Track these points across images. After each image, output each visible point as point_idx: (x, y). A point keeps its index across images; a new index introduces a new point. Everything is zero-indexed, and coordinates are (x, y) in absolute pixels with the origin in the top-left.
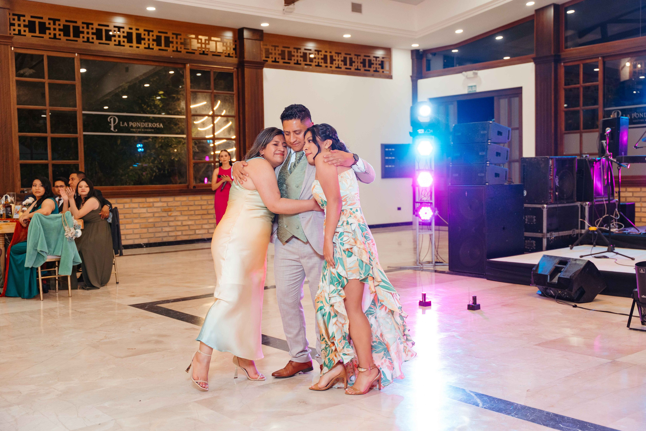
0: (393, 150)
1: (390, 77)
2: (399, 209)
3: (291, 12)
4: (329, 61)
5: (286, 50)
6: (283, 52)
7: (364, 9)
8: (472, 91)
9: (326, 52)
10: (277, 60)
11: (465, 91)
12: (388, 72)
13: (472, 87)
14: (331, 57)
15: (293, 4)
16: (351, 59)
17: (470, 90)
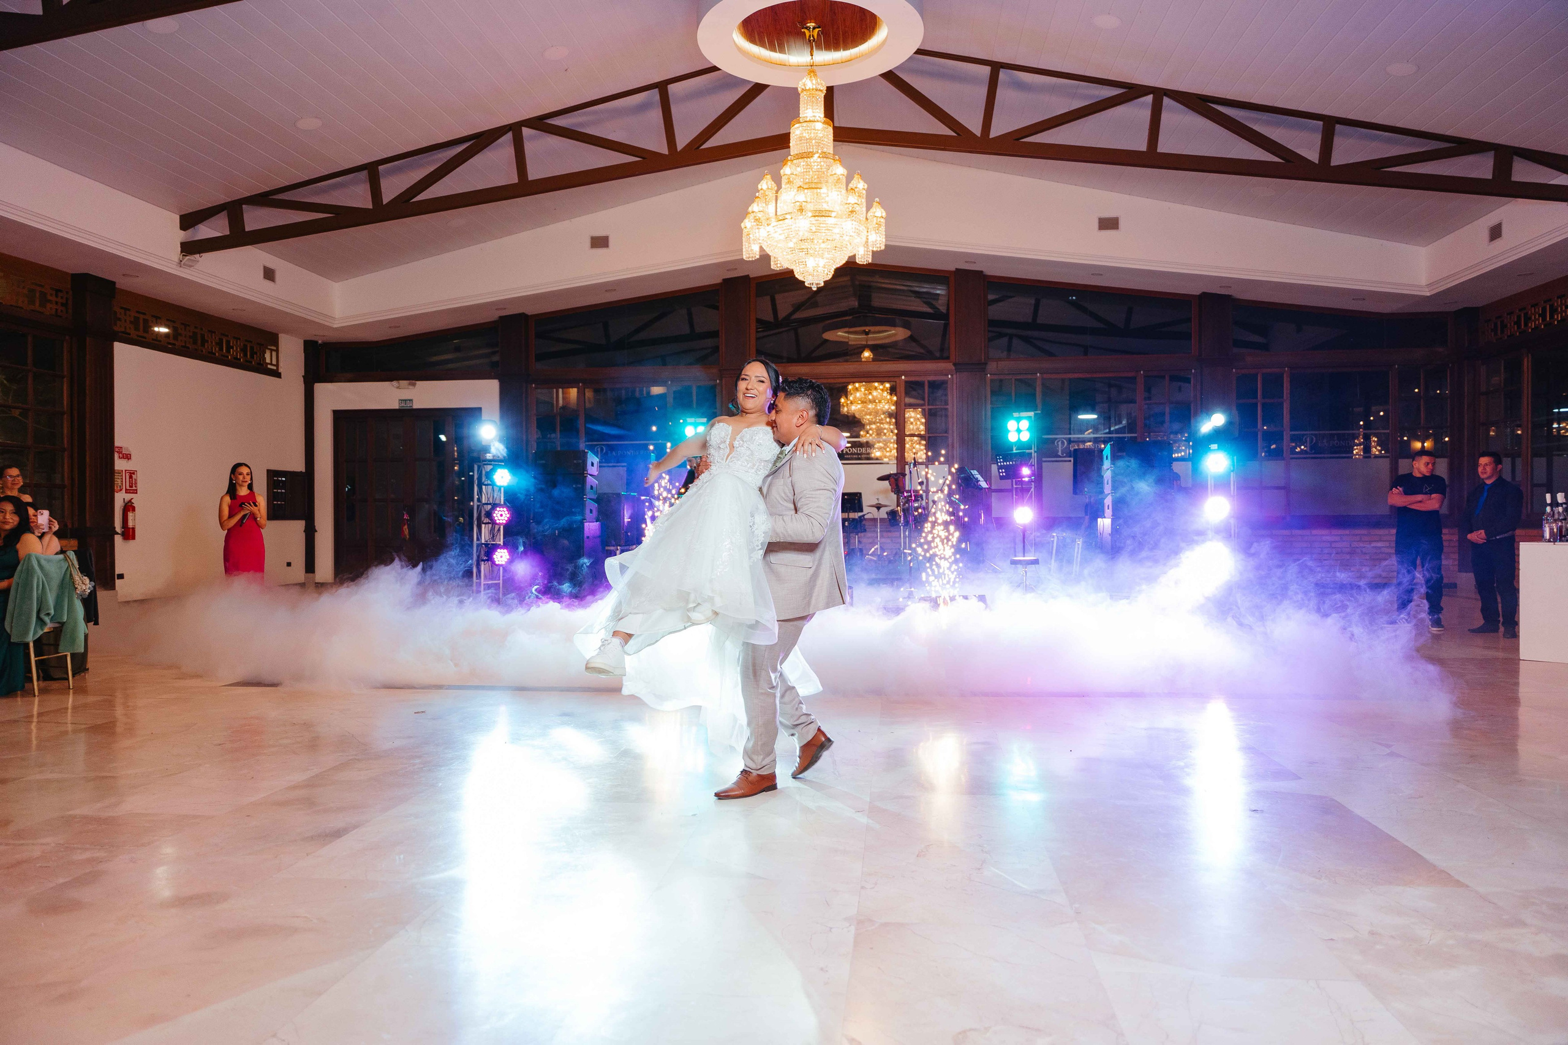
0: (284, 479)
1: (277, 374)
2: (289, 564)
3: (191, 266)
4: (199, 342)
5: (141, 316)
6: (137, 319)
7: (278, 276)
8: (408, 406)
9: (196, 327)
10: (128, 331)
11: (395, 406)
12: (275, 368)
13: (406, 400)
14: (203, 336)
15: (197, 256)
16: (228, 342)
17: (403, 405)
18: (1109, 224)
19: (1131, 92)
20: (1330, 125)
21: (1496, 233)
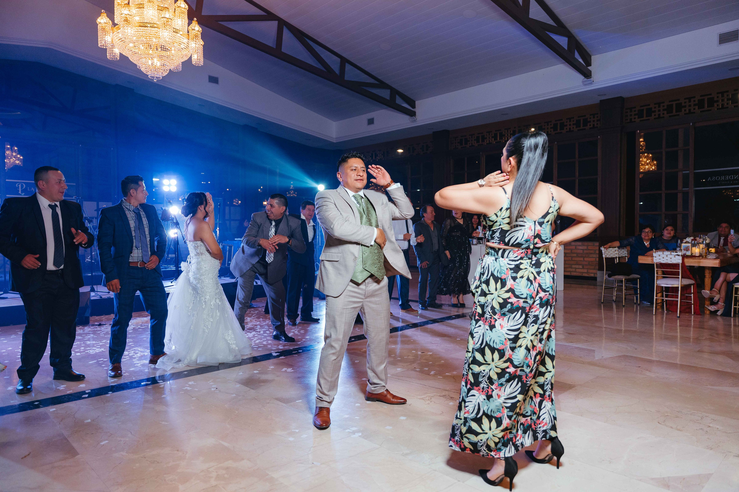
18: (214, 80)
19: (269, 16)
20: (344, 61)
21: (371, 122)
